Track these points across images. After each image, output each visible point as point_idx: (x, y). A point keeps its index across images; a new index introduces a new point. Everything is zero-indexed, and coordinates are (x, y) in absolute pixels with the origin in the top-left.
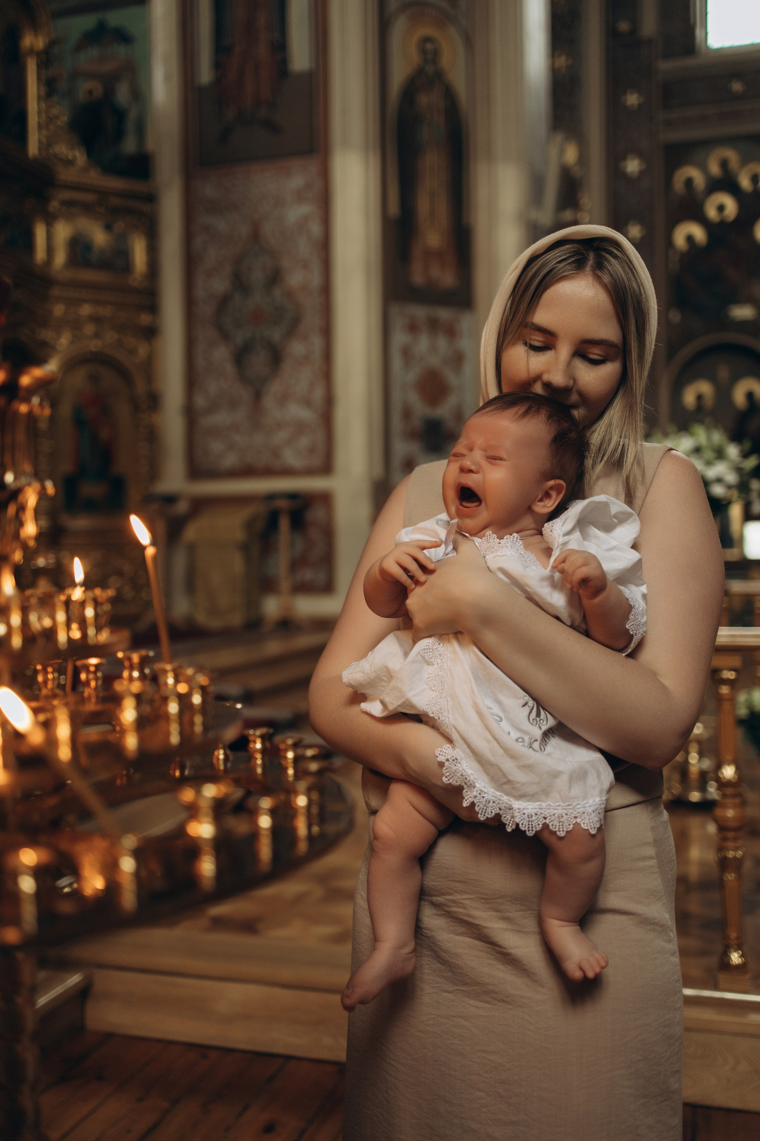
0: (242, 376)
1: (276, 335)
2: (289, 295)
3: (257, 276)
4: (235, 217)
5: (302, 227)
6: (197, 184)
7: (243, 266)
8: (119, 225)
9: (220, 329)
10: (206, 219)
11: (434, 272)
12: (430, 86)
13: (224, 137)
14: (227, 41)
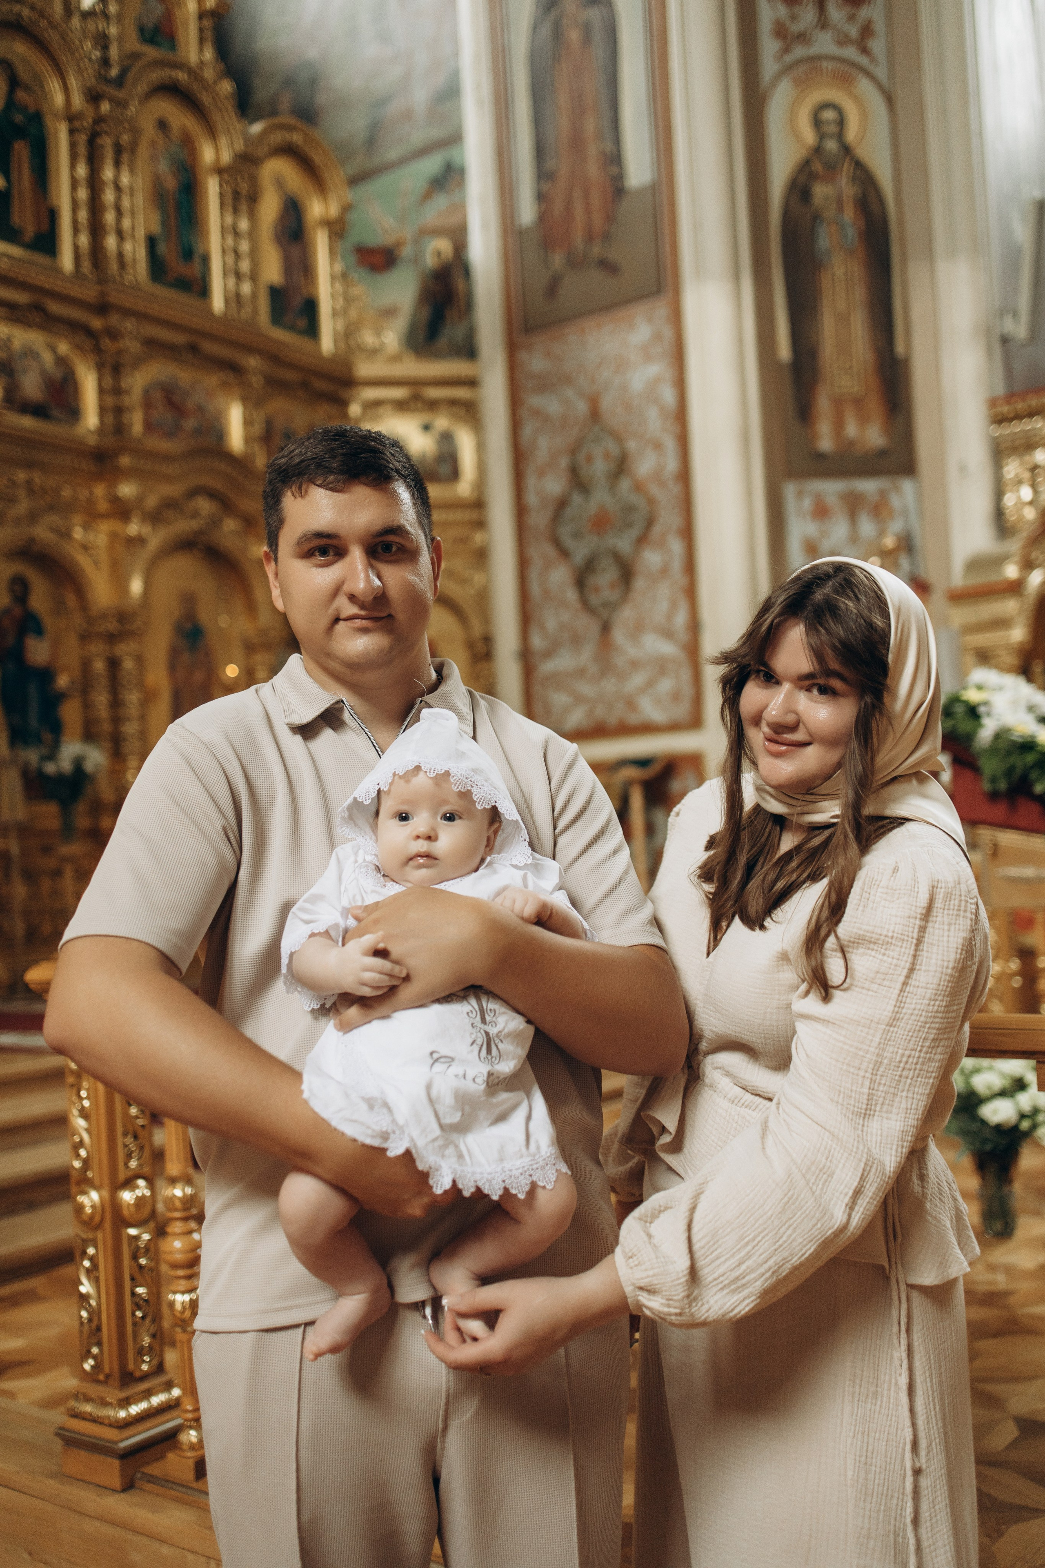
0: (586, 605)
1: (624, 544)
2: (638, 487)
3: (599, 468)
4: (569, 393)
5: (651, 394)
6: (523, 356)
7: (581, 457)
8: (442, 422)
9: (557, 543)
10: (535, 401)
11: (851, 429)
12: (832, 169)
13: (552, 290)
14: (551, 164)
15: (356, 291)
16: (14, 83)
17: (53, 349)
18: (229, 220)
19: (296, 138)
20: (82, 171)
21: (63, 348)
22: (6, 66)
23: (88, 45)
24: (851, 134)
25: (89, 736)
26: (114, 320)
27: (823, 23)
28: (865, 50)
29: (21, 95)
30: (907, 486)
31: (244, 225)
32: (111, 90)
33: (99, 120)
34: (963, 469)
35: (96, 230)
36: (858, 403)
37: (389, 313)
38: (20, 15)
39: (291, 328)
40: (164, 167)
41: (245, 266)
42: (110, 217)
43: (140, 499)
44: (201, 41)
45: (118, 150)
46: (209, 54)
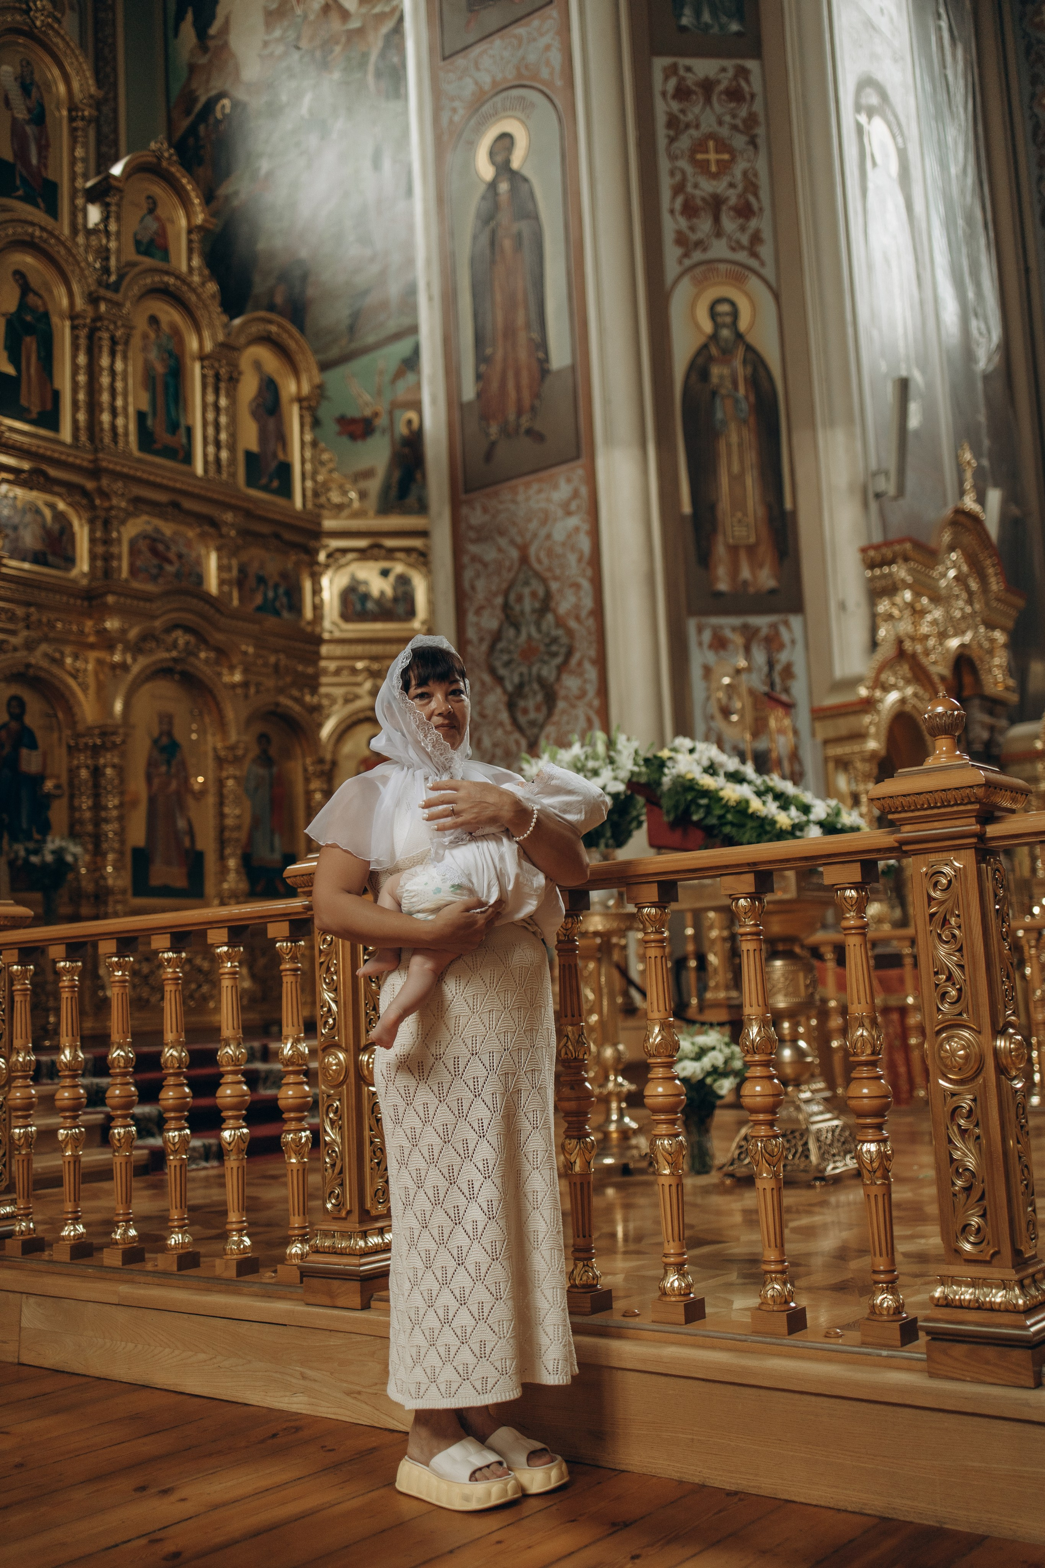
0: (516, 725)
2: (560, 623)
3: (528, 605)
4: (503, 542)
5: (569, 543)
6: (465, 510)
7: (512, 597)
8: (399, 568)
9: (492, 671)
10: (473, 548)
11: (746, 573)
12: (727, 353)
13: (489, 456)
14: (489, 351)
15: (325, 456)
16: (26, 288)
17: (52, 506)
18: (210, 398)
19: (274, 329)
20: (82, 359)
21: (61, 506)
22: (20, 276)
23: (91, 259)
24: (743, 324)
25: (73, 835)
26: (105, 482)
27: (719, 233)
28: (754, 255)
29: (31, 299)
30: (796, 621)
31: (223, 402)
32: (109, 294)
33: (98, 318)
34: (843, 606)
35: (93, 407)
36: (751, 550)
37: (368, 474)
38: (32, 235)
39: (266, 489)
40: (153, 355)
41: (223, 436)
42: (105, 397)
43: (123, 631)
44: (190, 251)
45: (114, 341)
46: (196, 262)
